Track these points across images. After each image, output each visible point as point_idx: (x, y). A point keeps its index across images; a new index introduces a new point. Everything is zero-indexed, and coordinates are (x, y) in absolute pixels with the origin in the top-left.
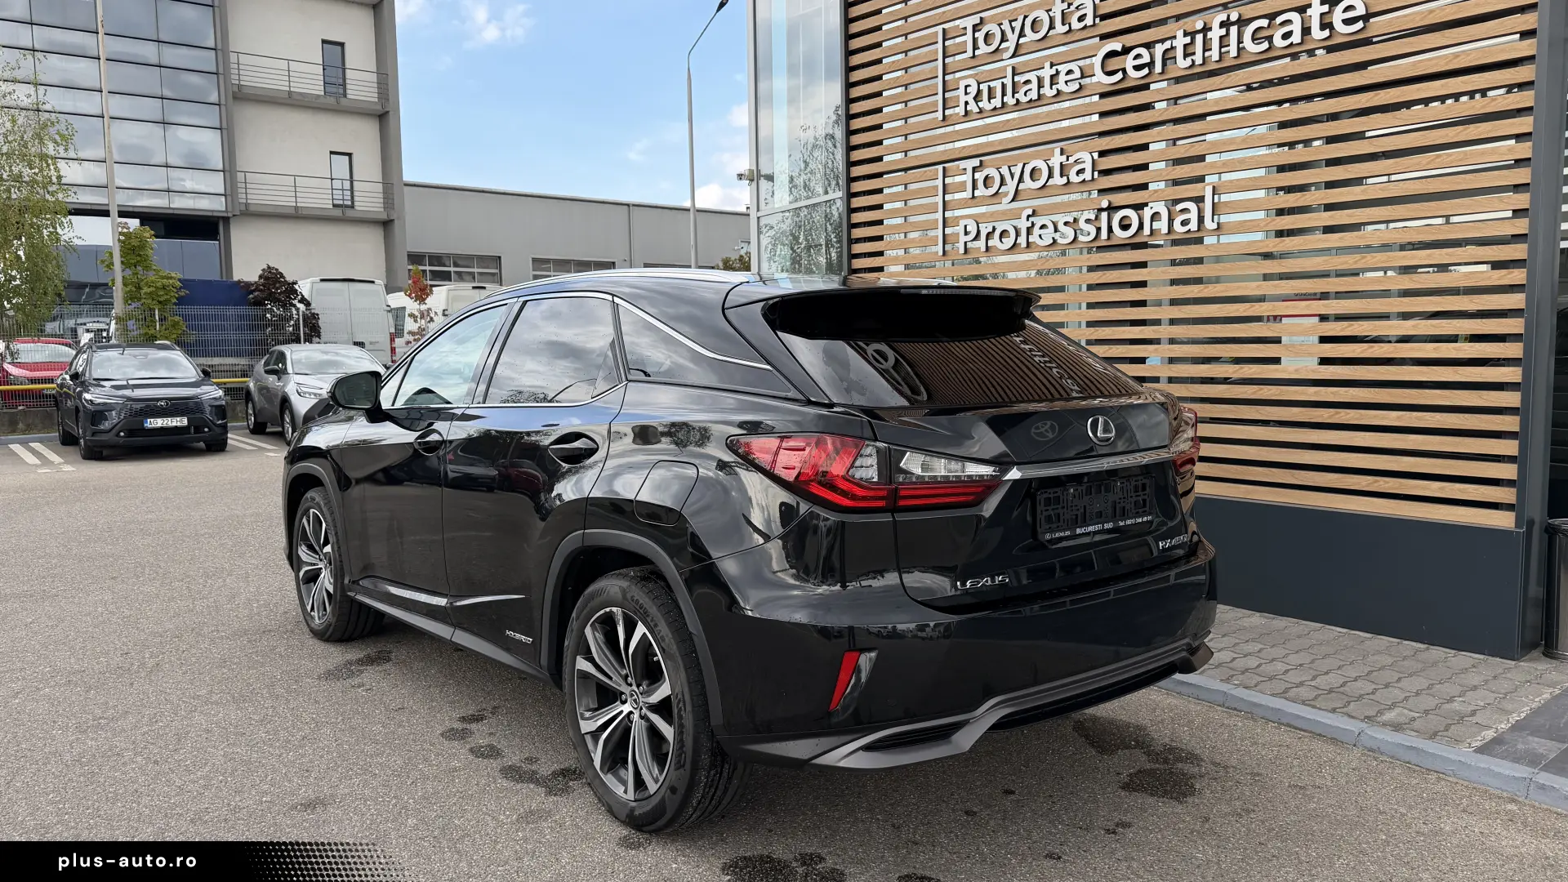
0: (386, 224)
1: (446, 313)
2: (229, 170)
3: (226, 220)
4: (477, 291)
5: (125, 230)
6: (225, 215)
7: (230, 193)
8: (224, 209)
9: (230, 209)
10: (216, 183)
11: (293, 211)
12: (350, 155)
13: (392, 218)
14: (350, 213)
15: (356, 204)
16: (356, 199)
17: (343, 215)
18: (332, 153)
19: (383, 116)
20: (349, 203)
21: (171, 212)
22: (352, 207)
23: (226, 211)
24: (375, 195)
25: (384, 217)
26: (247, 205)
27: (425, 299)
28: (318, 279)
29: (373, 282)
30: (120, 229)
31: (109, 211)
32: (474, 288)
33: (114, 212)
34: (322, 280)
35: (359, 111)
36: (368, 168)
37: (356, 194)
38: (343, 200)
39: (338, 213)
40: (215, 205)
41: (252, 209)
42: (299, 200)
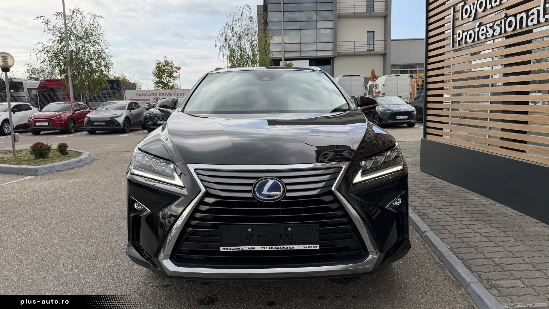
0: (384, 55)
1: (385, 85)
2: (335, 42)
3: (333, 58)
4: (397, 76)
5: (286, 64)
7: (334, 50)
9: (334, 55)
10: (330, 46)
11: (353, 54)
12: (374, 32)
13: (386, 53)
14: (372, 52)
15: (375, 49)
16: (375, 47)
17: (370, 53)
18: (368, 32)
19: (386, 17)
20: (372, 49)
21: (317, 57)
22: (373, 50)
23: (333, 56)
24: (382, 45)
25: (383, 53)
26: (339, 53)
27: (375, 80)
28: (342, 76)
29: (360, 76)
32: (395, 75)
35: (377, 16)
36: (379, 37)
37: (375, 45)
38: (370, 48)
39: (368, 52)
40: (330, 54)
41: (341, 54)
42: (355, 49)
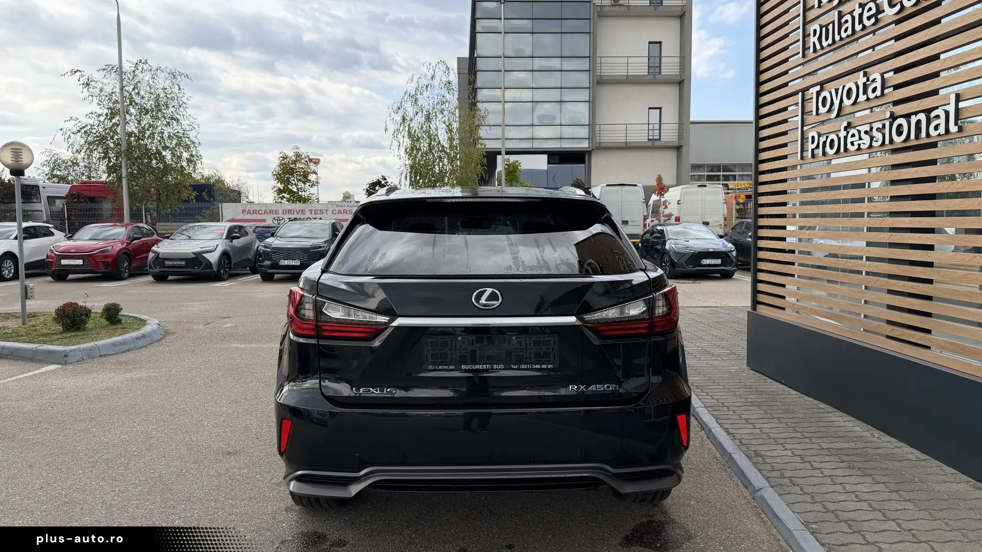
0: (678, 148)
1: (679, 202)
2: (592, 124)
3: (590, 152)
4: (701, 188)
5: (508, 163)
6: (588, 150)
7: (591, 138)
8: (588, 146)
9: (591, 146)
10: (584, 132)
11: (624, 145)
12: (660, 109)
13: (681, 145)
14: (657, 144)
15: (662, 137)
16: (662, 134)
17: (653, 145)
18: (650, 108)
19: (681, 83)
20: (658, 137)
21: (561, 150)
22: (659, 139)
23: (589, 147)
24: (675, 131)
25: (677, 144)
26: (600, 143)
27: (663, 195)
28: (605, 185)
29: (636, 185)
30: (506, 162)
31: (501, 152)
32: (699, 186)
33: (503, 153)
34: (608, 185)
35: (667, 82)
36: (670, 116)
37: (662, 131)
38: (653, 136)
39: (650, 144)
40: (584, 145)
41: (602, 145)
42: (628, 138)
